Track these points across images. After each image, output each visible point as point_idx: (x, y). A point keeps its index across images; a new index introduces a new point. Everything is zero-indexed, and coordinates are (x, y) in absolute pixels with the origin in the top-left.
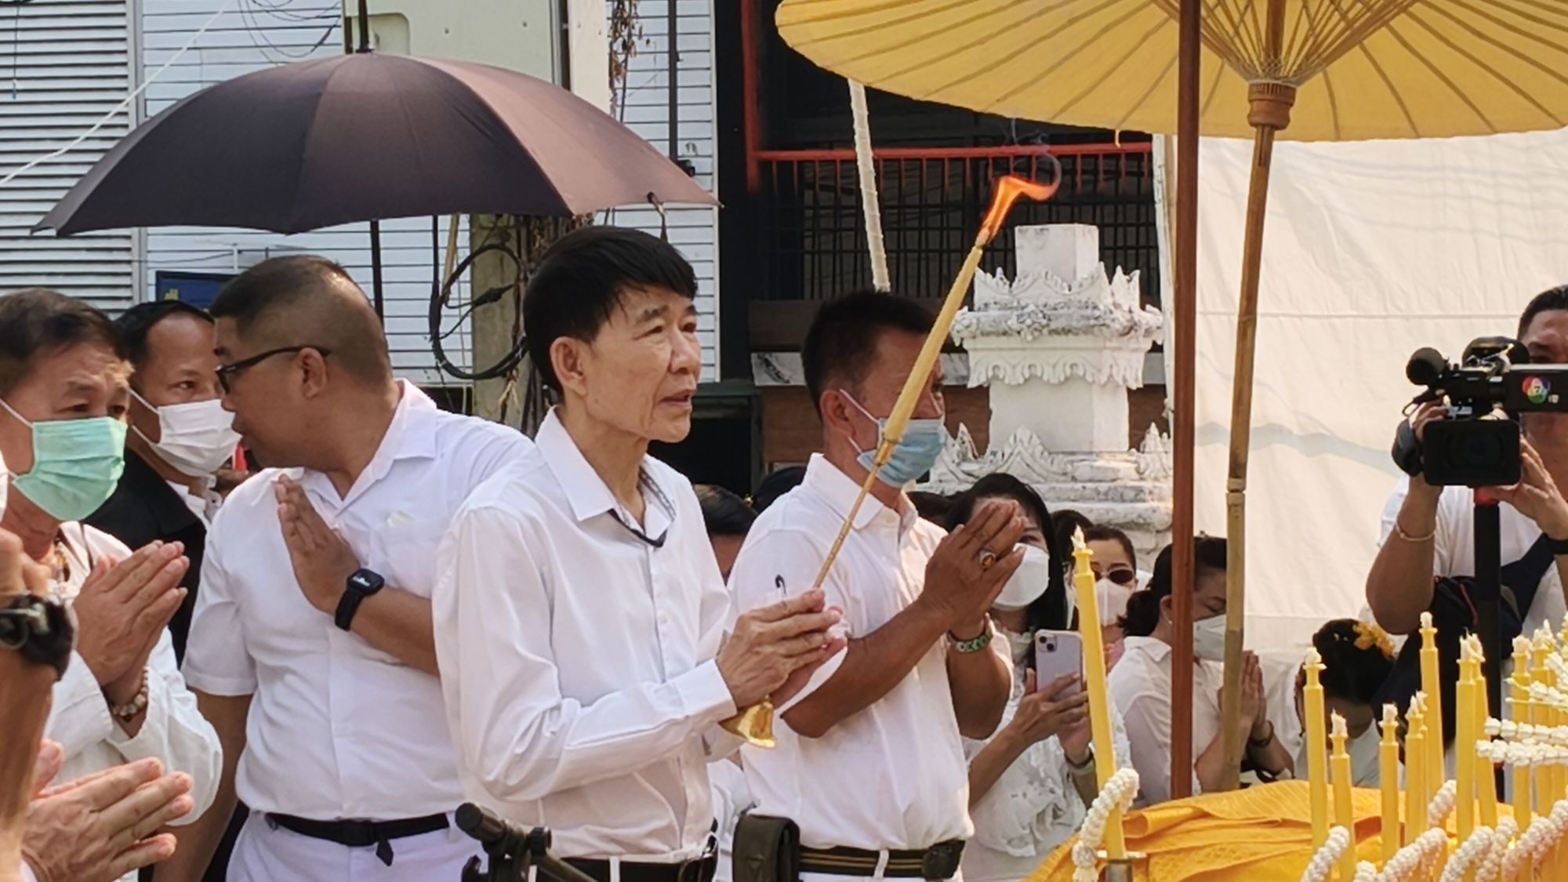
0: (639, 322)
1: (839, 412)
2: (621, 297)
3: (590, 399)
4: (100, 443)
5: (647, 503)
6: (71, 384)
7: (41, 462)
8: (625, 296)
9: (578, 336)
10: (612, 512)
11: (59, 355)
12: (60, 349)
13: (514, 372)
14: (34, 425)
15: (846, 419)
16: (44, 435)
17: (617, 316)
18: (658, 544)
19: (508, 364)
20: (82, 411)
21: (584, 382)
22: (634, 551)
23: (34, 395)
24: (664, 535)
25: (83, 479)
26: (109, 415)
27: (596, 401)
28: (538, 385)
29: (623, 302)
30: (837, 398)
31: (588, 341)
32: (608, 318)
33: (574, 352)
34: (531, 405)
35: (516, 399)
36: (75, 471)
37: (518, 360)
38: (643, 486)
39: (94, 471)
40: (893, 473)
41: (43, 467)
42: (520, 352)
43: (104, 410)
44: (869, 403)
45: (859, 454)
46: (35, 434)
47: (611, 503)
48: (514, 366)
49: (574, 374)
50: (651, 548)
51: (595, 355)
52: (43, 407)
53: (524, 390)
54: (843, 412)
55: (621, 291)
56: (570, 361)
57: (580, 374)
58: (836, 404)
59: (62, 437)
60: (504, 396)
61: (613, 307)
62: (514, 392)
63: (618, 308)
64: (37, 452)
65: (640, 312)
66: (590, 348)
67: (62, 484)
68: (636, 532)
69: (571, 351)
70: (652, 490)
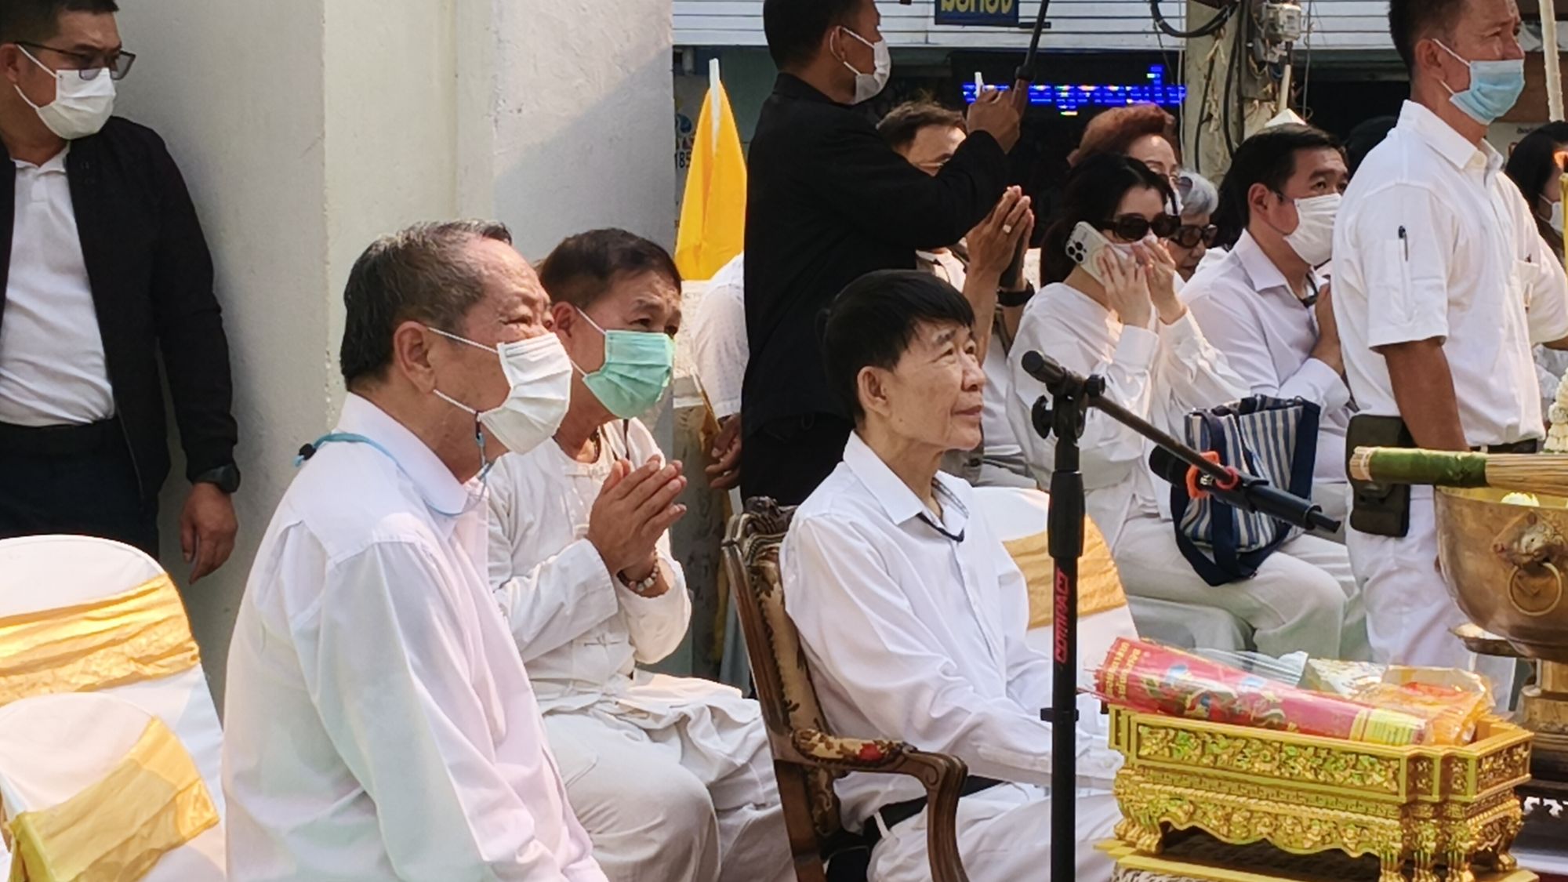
0: (935, 346)
1: (1431, 59)
2: (916, 328)
3: (894, 420)
4: (657, 354)
5: (943, 506)
6: (641, 302)
7: (609, 364)
8: (919, 327)
9: (880, 365)
10: (921, 516)
11: (633, 278)
12: (635, 272)
13: (1222, 31)
14: (607, 333)
15: (1439, 65)
16: (614, 341)
17: (914, 346)
18: (960, 539)
19: (1216, 24)
20: (646, 325)
21: (887, 405)
22: (944, 547)
23: (610, 309)
24: (962, 532)
25: (642, 382)
26: (665, 332)
27: (901, 420)
28: (1243, 43)
29: (918, 331)
30: (1430, 46)
31: (890, 369)
32: (906, 347)
33: (877, 379)
34: (1236, 60)
35: (1223, 56)
36: (635, 374)
37: (1226, 20)
38: (935, 490)
39: (649, 377)
40: (1482, 110)
41: (611, 368)
42: (1228, 13)
43: (662, 328)
44: (1460, 48)
45: (1451, 95)
46: (607, 340)
47: (918, 507)
48: (1221, 25)
49: (878, 399)
50: (954, 542)
51: (898, 380)
52: (616, 319)
53: (1230, 47)
54: (1436, 58)
55: (915, 323)
56: (873, 388)
57: (884, 398)
58: (1430, 52)
59: (630, 345)
60: (1212, 52)
61: (910, 338)
62: (1221, 49)
63: (914, 340)
64: (607, 354)
65: (935, 338)
66: (894, 375)
67: (623, 384)
68: (941, 530)
69: (874, 379)
70: (945, 494)
